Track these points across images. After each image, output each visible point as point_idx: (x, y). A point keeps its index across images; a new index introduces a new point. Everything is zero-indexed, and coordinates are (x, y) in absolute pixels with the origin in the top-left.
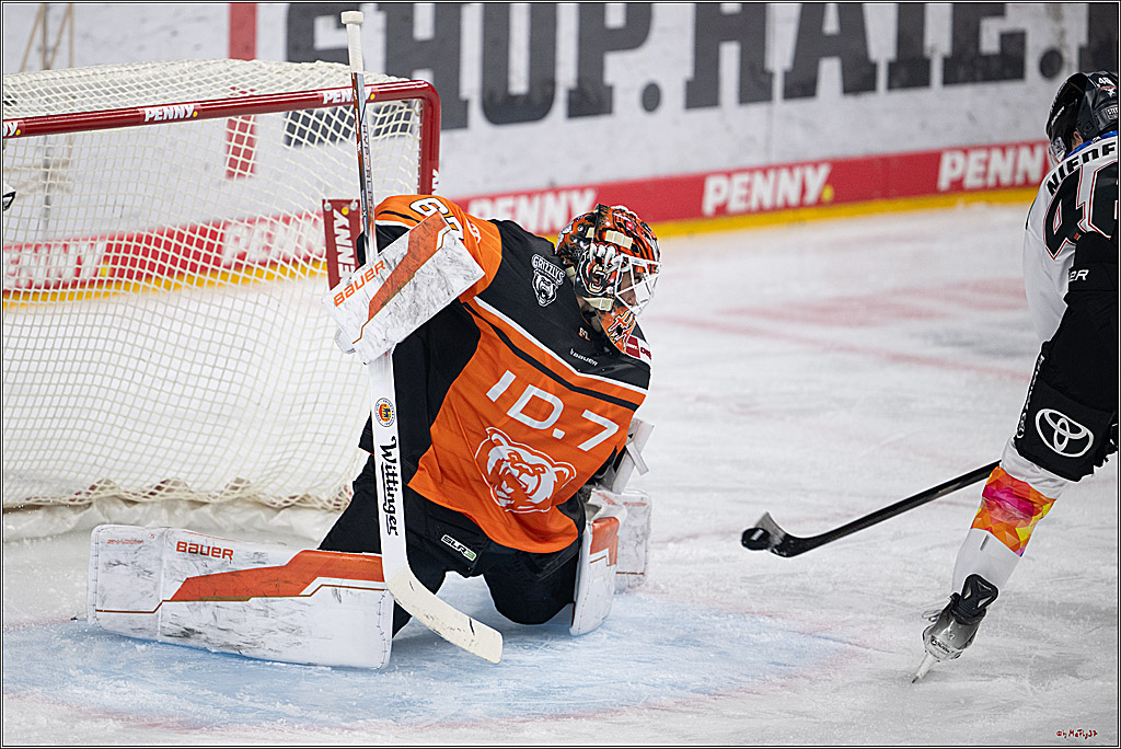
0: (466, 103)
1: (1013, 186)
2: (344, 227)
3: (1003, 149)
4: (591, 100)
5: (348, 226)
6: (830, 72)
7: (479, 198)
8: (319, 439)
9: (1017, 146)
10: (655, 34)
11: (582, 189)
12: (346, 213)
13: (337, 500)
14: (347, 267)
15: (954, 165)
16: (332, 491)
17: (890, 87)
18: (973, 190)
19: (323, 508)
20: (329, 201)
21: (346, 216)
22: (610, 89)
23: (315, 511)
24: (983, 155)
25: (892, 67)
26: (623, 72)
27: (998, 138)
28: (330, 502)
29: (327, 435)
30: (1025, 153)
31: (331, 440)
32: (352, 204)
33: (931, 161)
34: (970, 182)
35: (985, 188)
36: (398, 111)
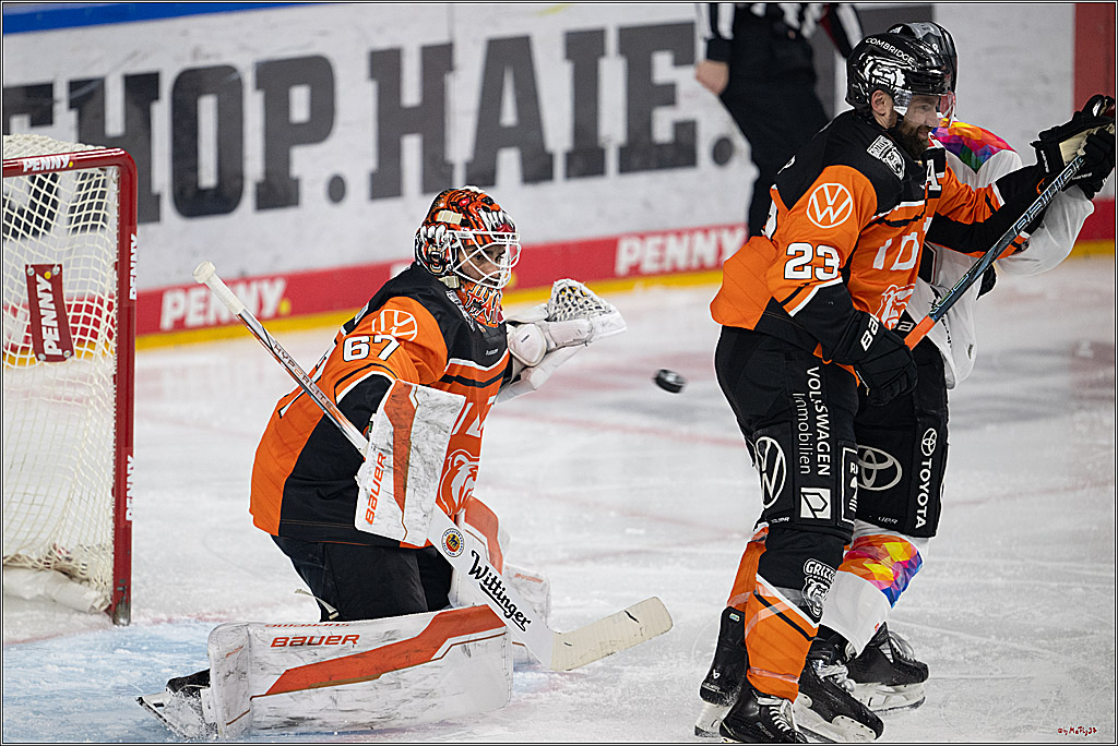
0: (158, 197)
1: (689, 270)
2: (46, 291)
3: (679, 234)
4: (279, 193)
5: (50, 289)
6: (509, 162)
7: (173, 288)
8: (28, 499)
9: (692, 231)
10: (339, 128)
11: (272, 279)
12: (48, 277)
13: (47, 558)
14: (50, 330)
15: (630, 251)
16: (41, 550)
17: (569, 175)
18: (651, 275)
19: (33, 567)
20: (32, 266)
21: (48, 281)
22: (296, 182)
23: (26, 571)
24: (658, 240)
25: (570, 157)
26: (309, 164)
27: (673, 224)
28: (40, 561)
29: (35, 496)
30: (699, 237)
31: (38, 500)
32: (54, 269)
33: (609, 247)
34: (648, 266)
35: (662, 273)
36: (95, 178)
